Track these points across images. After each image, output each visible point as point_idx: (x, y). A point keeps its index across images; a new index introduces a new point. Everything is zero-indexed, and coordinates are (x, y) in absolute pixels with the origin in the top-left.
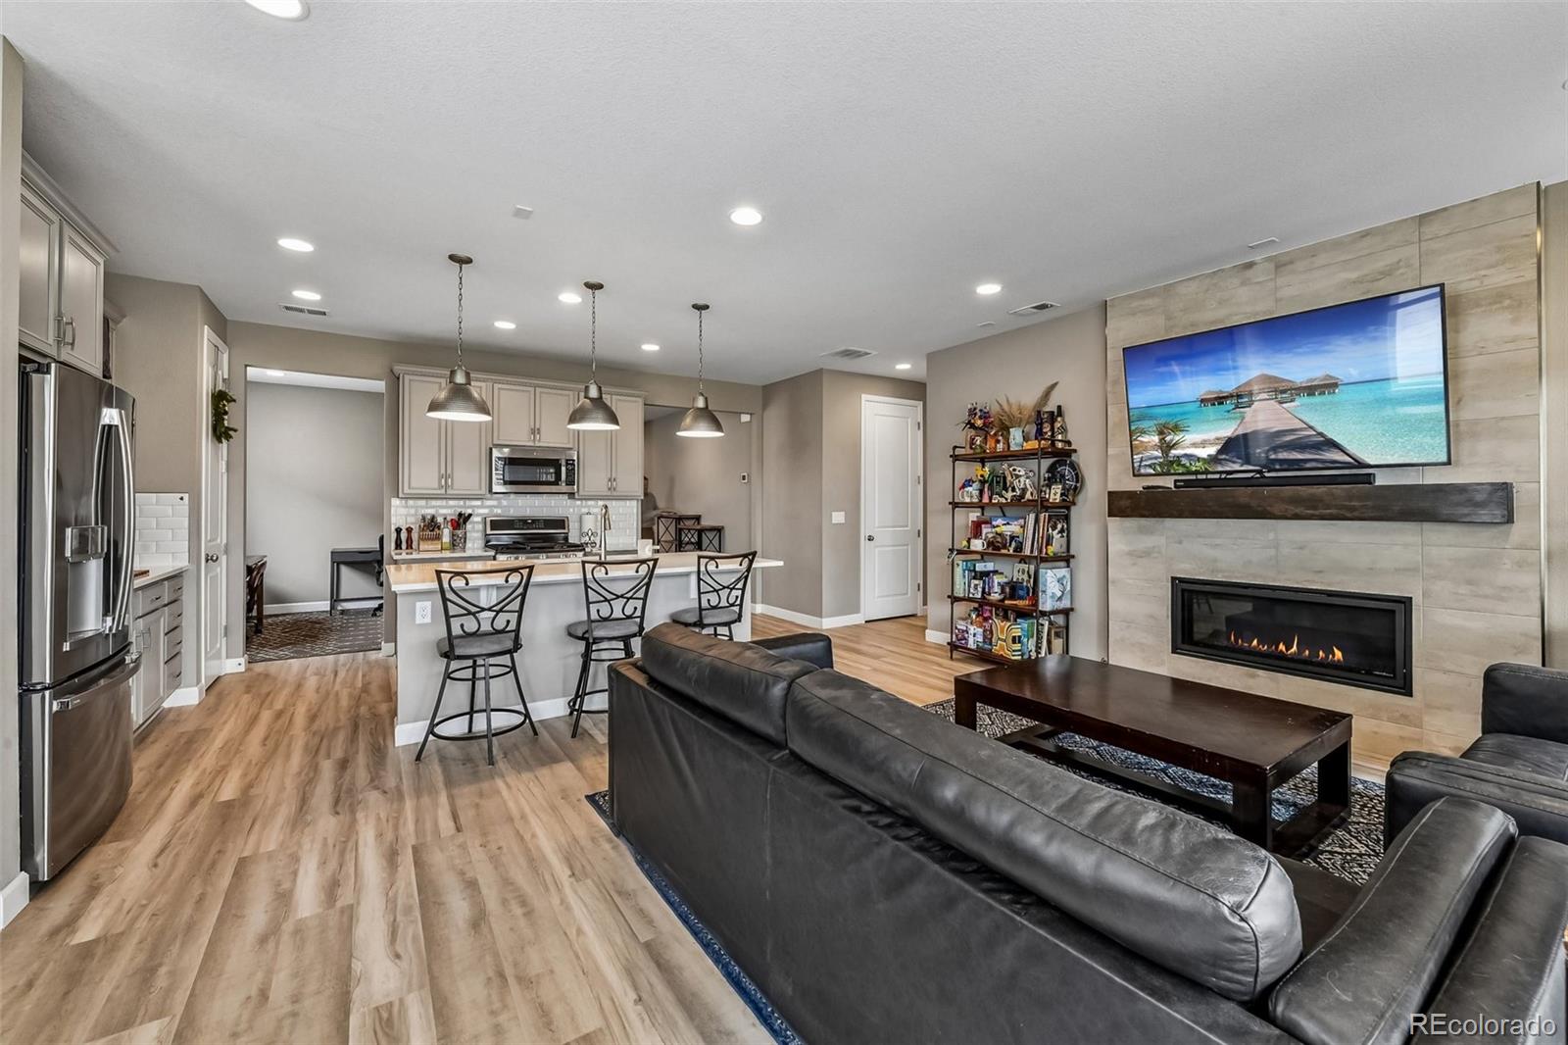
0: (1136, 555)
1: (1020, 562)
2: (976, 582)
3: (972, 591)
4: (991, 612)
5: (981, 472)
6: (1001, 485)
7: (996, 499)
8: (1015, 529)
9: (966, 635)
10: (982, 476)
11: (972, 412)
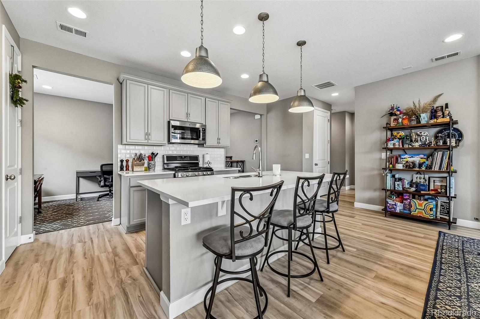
1: (417, 174)
2: (398, 183)
3: (396, 186)
4: (409, 196)
5: (399, 134)
6: (410, 140)
7: (406, 146)
8: (417, 159)
9: (395, 207)
10: (400, 136)
11: (392, 108)
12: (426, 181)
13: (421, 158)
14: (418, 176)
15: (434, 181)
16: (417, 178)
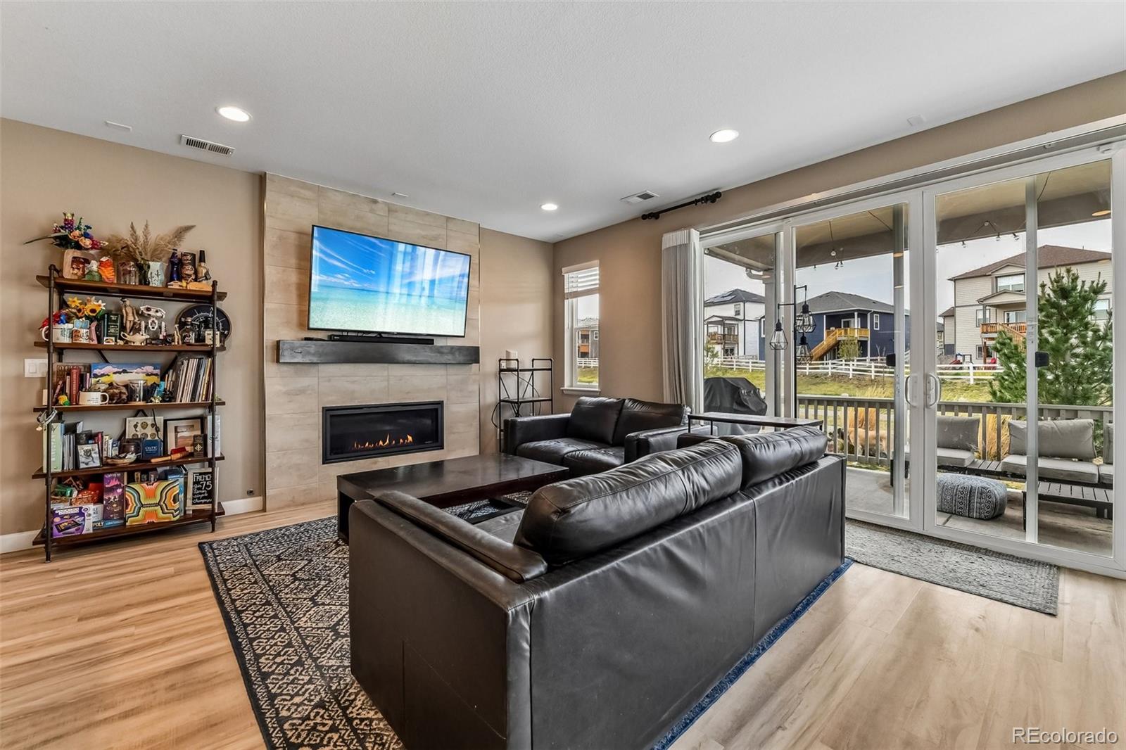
0: (292, 394)
1: (135, 416)
2: (87, 447)
3: (82, 459)
4: (121, 479)
5: (89, 307)
6: (118, 324)
7: (109, 341)
8: (138, 377)
9: (79, 519)
10: (93, 311)
11: (68, 225)
12: (157, 430)
13: (148, 375)
14: (140, 420)
15: (176, 428)
16: (136, 426)
